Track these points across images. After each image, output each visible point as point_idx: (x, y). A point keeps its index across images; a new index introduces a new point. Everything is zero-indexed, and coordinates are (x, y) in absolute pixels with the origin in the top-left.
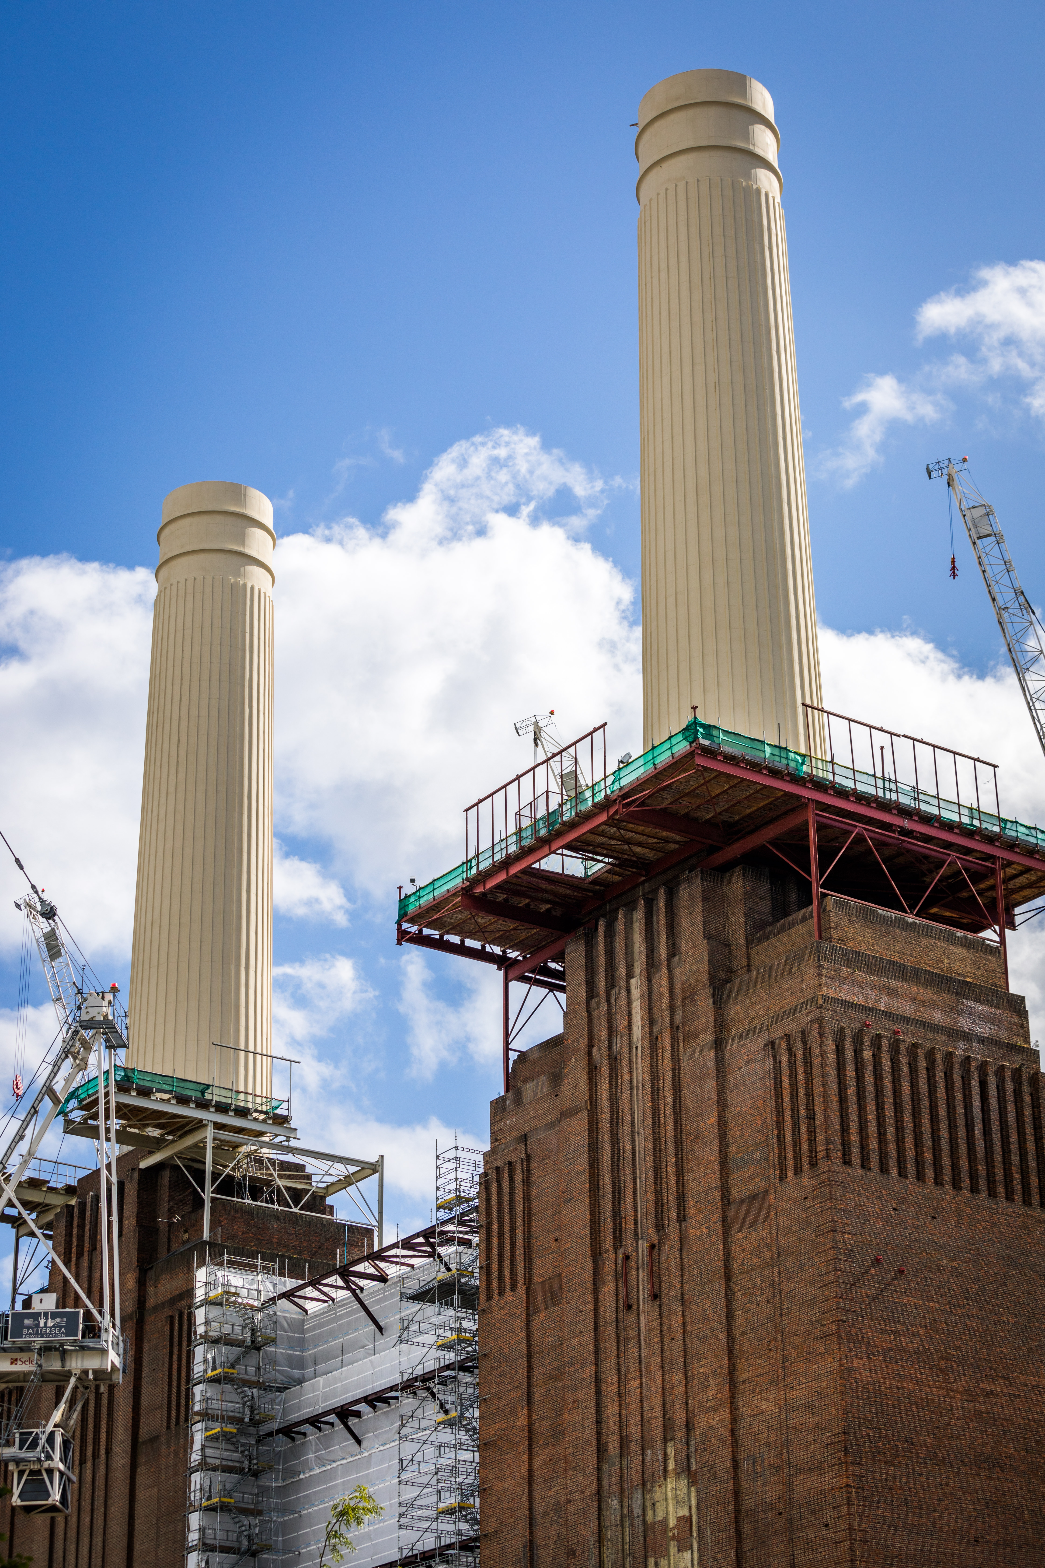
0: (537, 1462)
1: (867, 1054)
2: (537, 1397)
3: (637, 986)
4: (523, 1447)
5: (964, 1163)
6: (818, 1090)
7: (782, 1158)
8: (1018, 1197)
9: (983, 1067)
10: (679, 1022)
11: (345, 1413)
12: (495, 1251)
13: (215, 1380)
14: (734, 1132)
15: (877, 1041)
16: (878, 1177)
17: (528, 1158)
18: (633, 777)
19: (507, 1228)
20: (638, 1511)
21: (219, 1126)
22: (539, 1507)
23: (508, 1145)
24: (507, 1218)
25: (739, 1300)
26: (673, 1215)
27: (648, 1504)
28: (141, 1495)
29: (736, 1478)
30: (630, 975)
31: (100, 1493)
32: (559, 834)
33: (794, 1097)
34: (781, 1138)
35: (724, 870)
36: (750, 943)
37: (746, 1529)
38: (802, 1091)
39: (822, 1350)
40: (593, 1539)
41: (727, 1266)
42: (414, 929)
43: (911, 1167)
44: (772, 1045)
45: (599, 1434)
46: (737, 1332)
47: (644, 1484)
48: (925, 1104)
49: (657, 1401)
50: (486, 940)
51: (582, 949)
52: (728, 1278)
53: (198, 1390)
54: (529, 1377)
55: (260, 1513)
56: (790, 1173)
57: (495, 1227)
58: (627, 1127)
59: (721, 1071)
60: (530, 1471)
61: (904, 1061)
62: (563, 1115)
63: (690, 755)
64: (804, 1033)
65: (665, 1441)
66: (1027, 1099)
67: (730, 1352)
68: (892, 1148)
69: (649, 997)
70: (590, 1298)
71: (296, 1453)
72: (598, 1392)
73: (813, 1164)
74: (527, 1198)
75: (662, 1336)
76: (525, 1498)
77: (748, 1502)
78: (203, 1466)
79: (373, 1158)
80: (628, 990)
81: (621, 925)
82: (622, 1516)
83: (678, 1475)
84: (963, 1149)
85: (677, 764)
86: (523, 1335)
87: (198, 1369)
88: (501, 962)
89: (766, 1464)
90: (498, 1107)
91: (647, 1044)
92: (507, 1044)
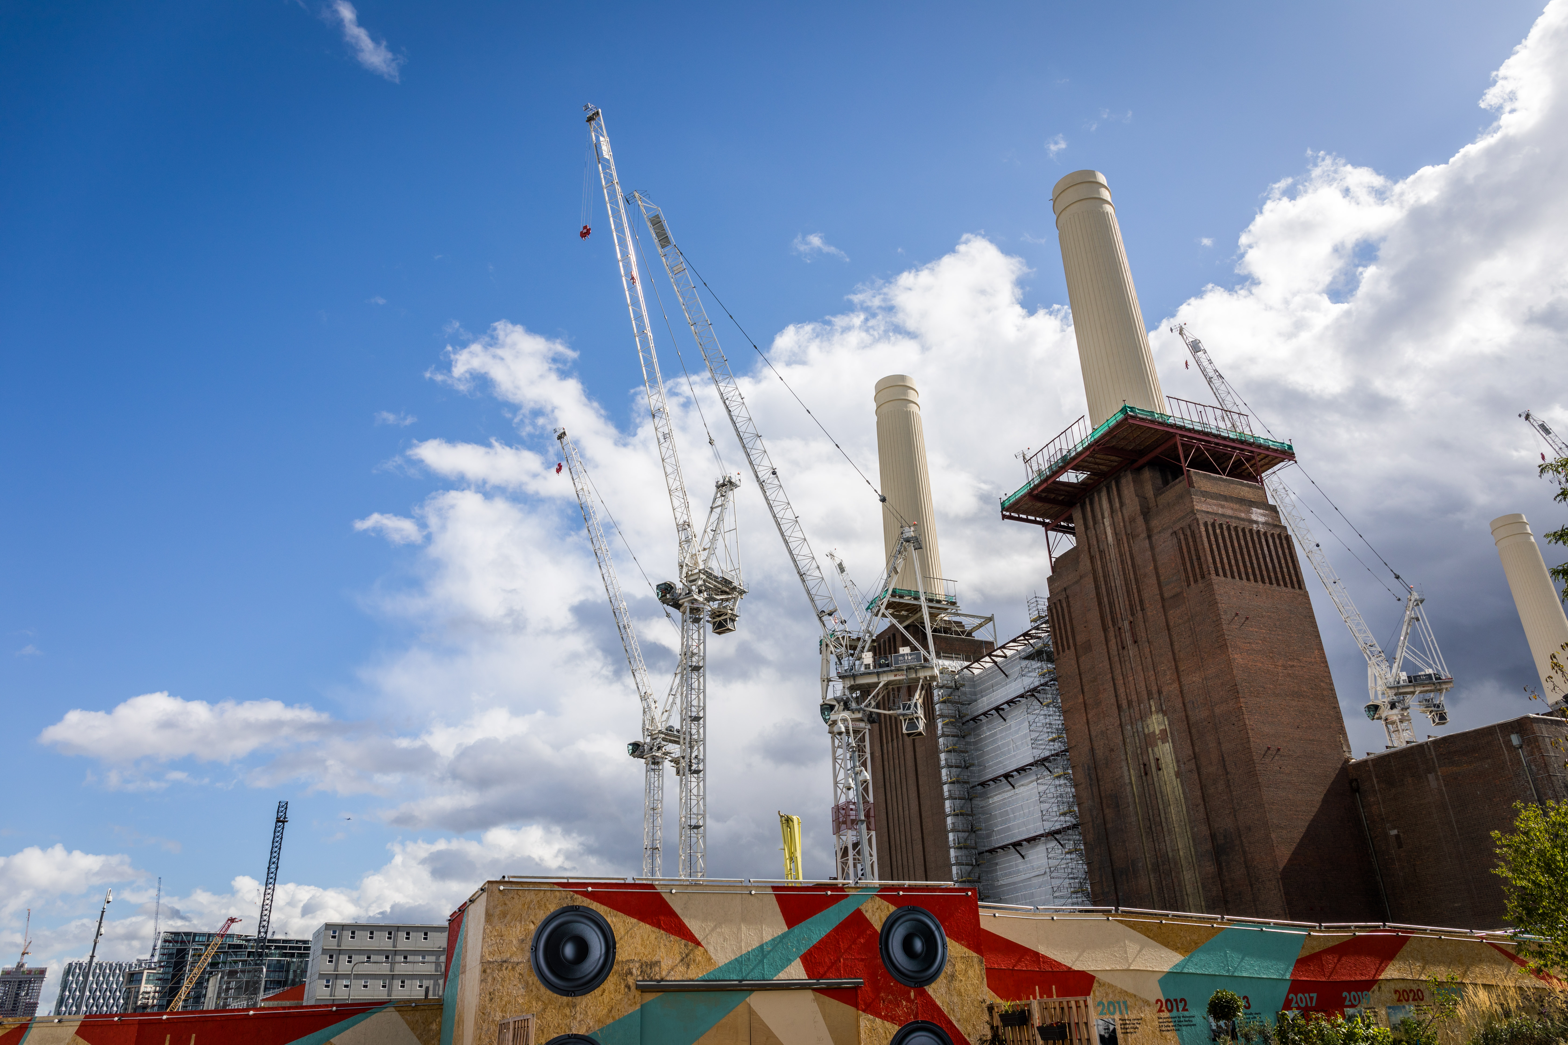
0: (1090, 716)
1: (1218, 531)
2: (1086, 690)
3: (1107, 522)
4: (1083, 711)
5: (1265, 573)
6: (1200, 547)
7: (1188, 578)
8: (1289, 585)
9: (1265, 534)
10: (1129, 532)
11: (997, 709)
12: (1058, 635)
13: (944, 702)
14: (1161, 571)
15: (1221, 525)
16: (1231, 580)
17: (1067, 597)
18: (1100, 434)
19: (1062, 625)
20: (1140, 729)
22: (1093, 734)
23: (1057, 594)
24: (1062, 621)
25: (1176, 637)
26: (1139, 608)
27: (1145, 726)
28: (918, 750)
29: (1185, 710)
30: (1103, 518)
31: (901, 751)
32: (1068, 463)
33: (1189, 552)
34: (1185, 570)
35: (1139, 470)
36: (1156, 496)
37: (1194, 731)
38: (1192, 549)
39: (1219, 652)
40: (1121, 744)
41: (1168, 625)
42: (1008, 514)
43: (1244, 576)
44: (1175, 533)
45: (1117, 701)
46: (1176, 651)
47: (1141, 718)
48: (1245, 550)
49: (1143, 684)
50: (1036, 516)
51: (1080, 511)
52: (1169, 630)
53: (937, 707)
54: (1081, 683)
55: (967, 752)
56: (1192, 583)
57: (1057, 626)
58: (1111, 577)
59: (1152, 548)
60: (1087, 719)
61: (1233, 533)
62: (1081, 577)
63: (1125, 419)
64: (1190, 526)
65: (1149, 700)
66: (1285, 546)
67: (1175, 659)
68: (1235, 568)
69: (1114, 525)
70: (1105, 647)
71: (978, 728)
72: (1114, 684)
73: (1203, 577)
74: (1069, 612)
75: (1141, 657)
76: (1087, 730)
77: (1194, 718)
78: (943, 735)
79: (990, 616)
80: (1104, 523)
81: (1096, 499)
82: (1133, 732)
83: (1157, 712)
84: (1263, 567)
85: (1119, 425)
86: (1076, 666)
88: (1043, 524)
89: (1199, 703)
90: (1050, 580)
91: (1116, 543)
92: (1050, 555)
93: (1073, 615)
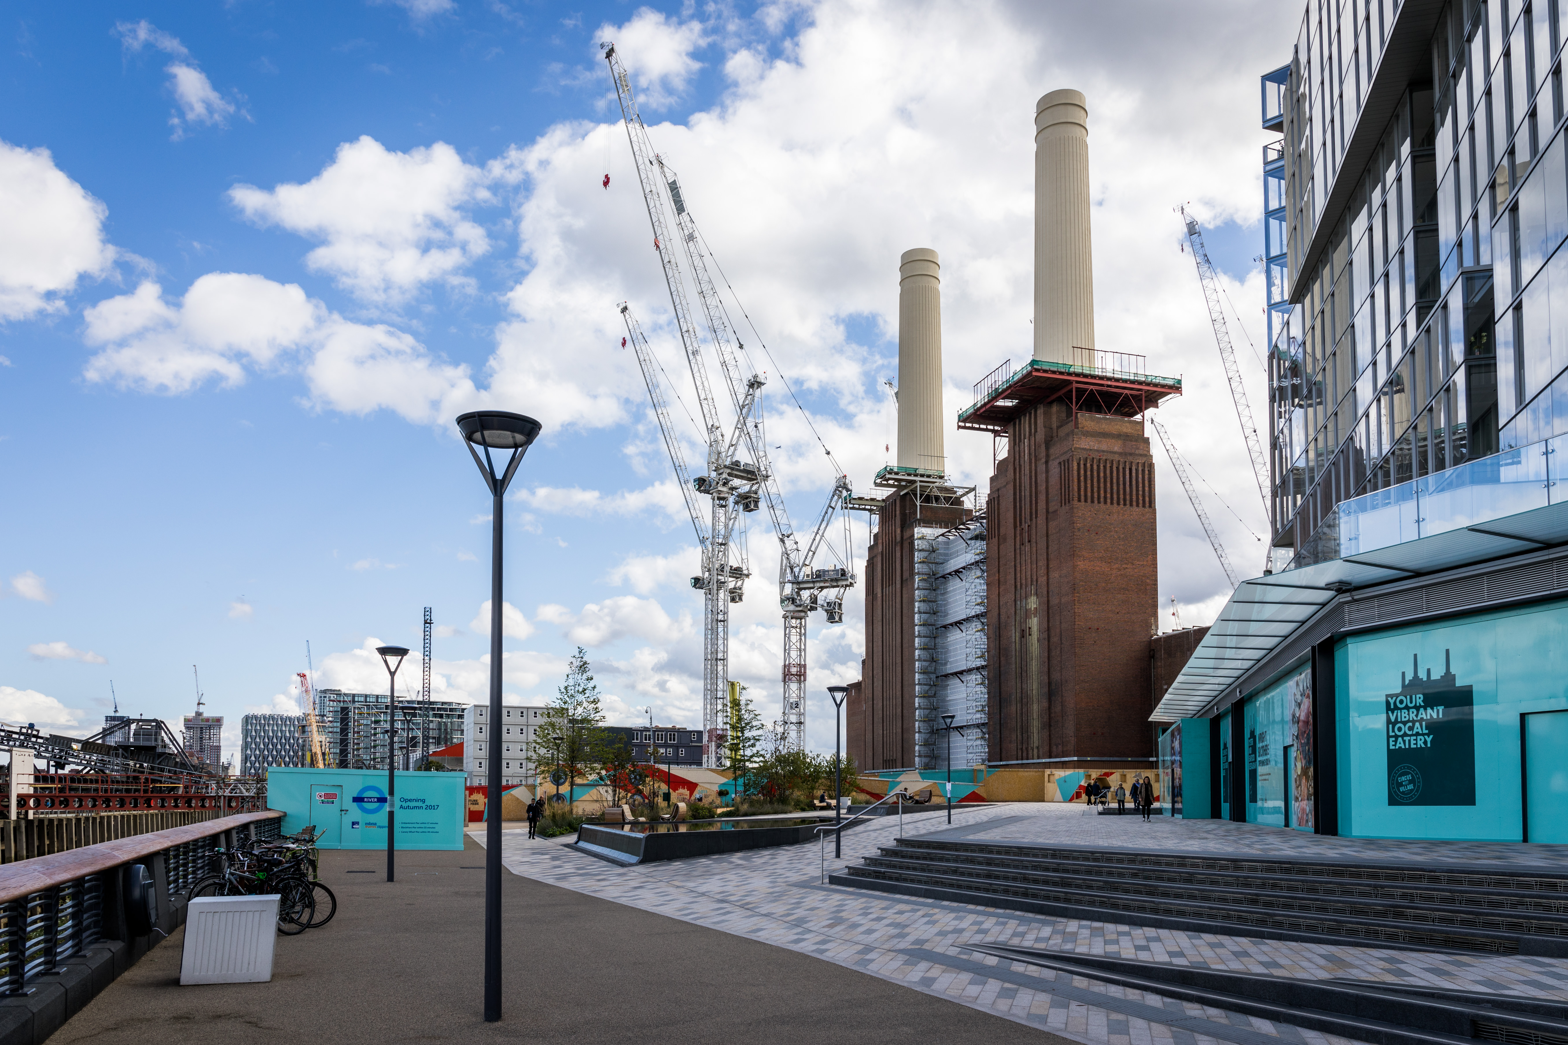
1: (1088, 465)
3: (1026, 442)
4: (998, 585)
5: (1122, 496)
6: (1071, 479)
7: (1062, 500)
8: (1141, 505)
9: (1131, 463)
10: (1037, 455)
11: (957, 572)
12: (990, 525)
13: (921, 563)
14: (1050, 491)
15: (1092, 460)
16: (1090, 504)
17: (999, 497)
19: (993, 519)
20: (1024, 605)
21: (921, 481)
23: (994, 492)
24: (993, 515)
25: (1050, 543)
26: (1035, 516)
27: (1027, 603)
29: (1049, 596)
30: (1024, 438)
32: (1000, 395)
33: (1065, 480)
34: (1061, 492)
35: (1050, 404)
36: (1057, 429)
39: (1071, 558)
40: (1014, 614)
41: (1047, 533)
42: (963, 424)
43: (1102, 500)
44: (1060, 463)
45: (1015, 582)
46: (1049, 553)
47: (1026, 598)
48: (1109, 479)
49: (1029, 573)
50: (983, 426)
51: (1012, 426)
52: (1047, 536)
53: (917, 566)
55: (937, 602)
56: (1063, 504)
58: (1023, 488)
60: (1000, 592)
62: (1008, 482)
63: (1031, 371)
64: (1069, 459)
65: (1031, 585)
66: (1147, 472)
67: (1047, 560)
68: (1096, 495)
69: (1029, 446)
70: (1013, 540)
71: (944, 584)
72: (1015, 570)
73: (1069, 502)
74: (998, 509)
75: (1031, 554)
76: (997, 601)
77: (1051, 603)
78: (918, 588)
79: (973, 486)
81: (1023, 421)
82: (1021, 607)
83: (1034, 595)
84: (1121, 493)
86: (997, 551)
87: (916, 559)
88: (991, 431)
89: (1055, 593)
90: (992, 480)
91: (1029, 461)
92: (995, 457)
93: (1001, 511)
